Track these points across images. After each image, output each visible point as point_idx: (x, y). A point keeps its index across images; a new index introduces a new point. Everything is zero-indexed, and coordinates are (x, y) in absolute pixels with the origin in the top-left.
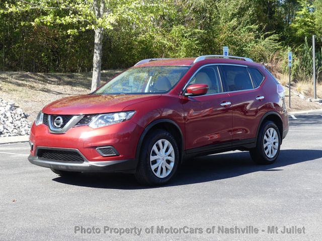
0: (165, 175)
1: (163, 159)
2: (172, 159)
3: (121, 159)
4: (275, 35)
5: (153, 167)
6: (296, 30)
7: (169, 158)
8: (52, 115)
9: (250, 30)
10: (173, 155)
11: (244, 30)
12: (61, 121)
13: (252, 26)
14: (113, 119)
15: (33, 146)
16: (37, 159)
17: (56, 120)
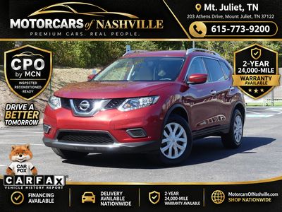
0: (177, 155)
1: (174, 141)
2: (185, 140)
3: (149, 140)
5: (163, 150)
7: (181, 140)
8: (74, 99)
10: (185, 136)
12: (88, 105)
14: (139, 103)
15: (50, 129)
16: (56, 142)
17: (81, 104)
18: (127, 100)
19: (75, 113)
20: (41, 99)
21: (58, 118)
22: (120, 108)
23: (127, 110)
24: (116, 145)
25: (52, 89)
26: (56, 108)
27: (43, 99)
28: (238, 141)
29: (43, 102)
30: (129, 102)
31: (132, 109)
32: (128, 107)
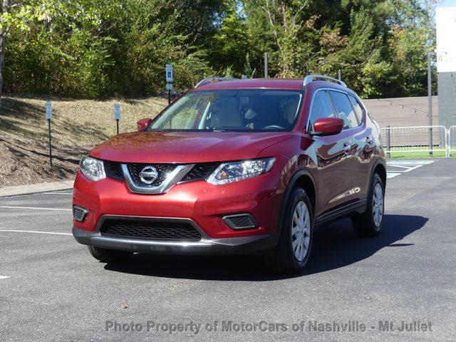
0: (302, 256)
1: (302, 232)
3: (260, 233)
4: (203, 51)
6: (222, 44)
7: (306, 230)
9: (176, 42)
11: (167, 41)
12: (154, 174)
13: (179, 37)
14: (241, 170)
15: (86, 215)
16: (98, 236)
17: (142, 172)
18: (222, 166)
19: (133, 188)
20: (34, 152)
21: (102, 197)
22: (211, 180)
23: (222, 182)
24: (205, 242)
25: (52, 135)
26: (96, 179)
27: (37, 150)
28: (377, 224)
29: (37, 156)
30: (224, 169)
31: (231, 181)
32: (223, 178)
